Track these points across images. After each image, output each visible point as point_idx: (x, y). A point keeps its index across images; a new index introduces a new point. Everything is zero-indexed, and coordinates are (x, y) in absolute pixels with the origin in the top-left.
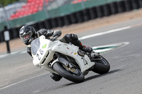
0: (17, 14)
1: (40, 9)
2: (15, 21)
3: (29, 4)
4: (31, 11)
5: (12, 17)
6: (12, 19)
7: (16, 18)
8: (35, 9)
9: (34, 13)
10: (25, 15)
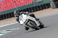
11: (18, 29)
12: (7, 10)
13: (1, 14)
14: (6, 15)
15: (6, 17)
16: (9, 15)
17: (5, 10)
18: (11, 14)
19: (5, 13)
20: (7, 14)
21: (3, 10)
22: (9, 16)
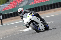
0: (6, 8)
1: (16, 6)
2: (4, 11)
3: (11, 4)
4: (12, 7)
5: (3, 9)
6: (3, 10)
7: (5, 10)
8: (13, 7)
9: (13, 8)
10: (9, 9)
11: (53, 22)
12: (42, 3)
13: (36, 6)
14: (40, 7)
15: (41, 10)
16: (43, 7)
17: (39, 2)
18: (46, 6)
19: (40, 5)
20: (42, 7)
21: (37, 2)
22: (43, 9)
